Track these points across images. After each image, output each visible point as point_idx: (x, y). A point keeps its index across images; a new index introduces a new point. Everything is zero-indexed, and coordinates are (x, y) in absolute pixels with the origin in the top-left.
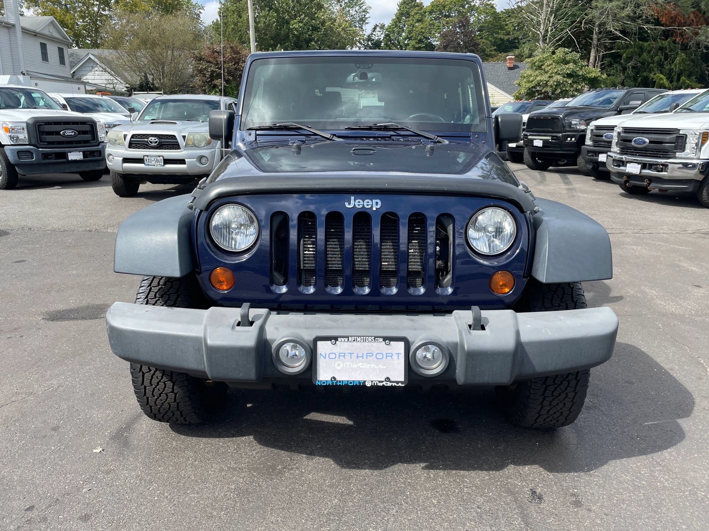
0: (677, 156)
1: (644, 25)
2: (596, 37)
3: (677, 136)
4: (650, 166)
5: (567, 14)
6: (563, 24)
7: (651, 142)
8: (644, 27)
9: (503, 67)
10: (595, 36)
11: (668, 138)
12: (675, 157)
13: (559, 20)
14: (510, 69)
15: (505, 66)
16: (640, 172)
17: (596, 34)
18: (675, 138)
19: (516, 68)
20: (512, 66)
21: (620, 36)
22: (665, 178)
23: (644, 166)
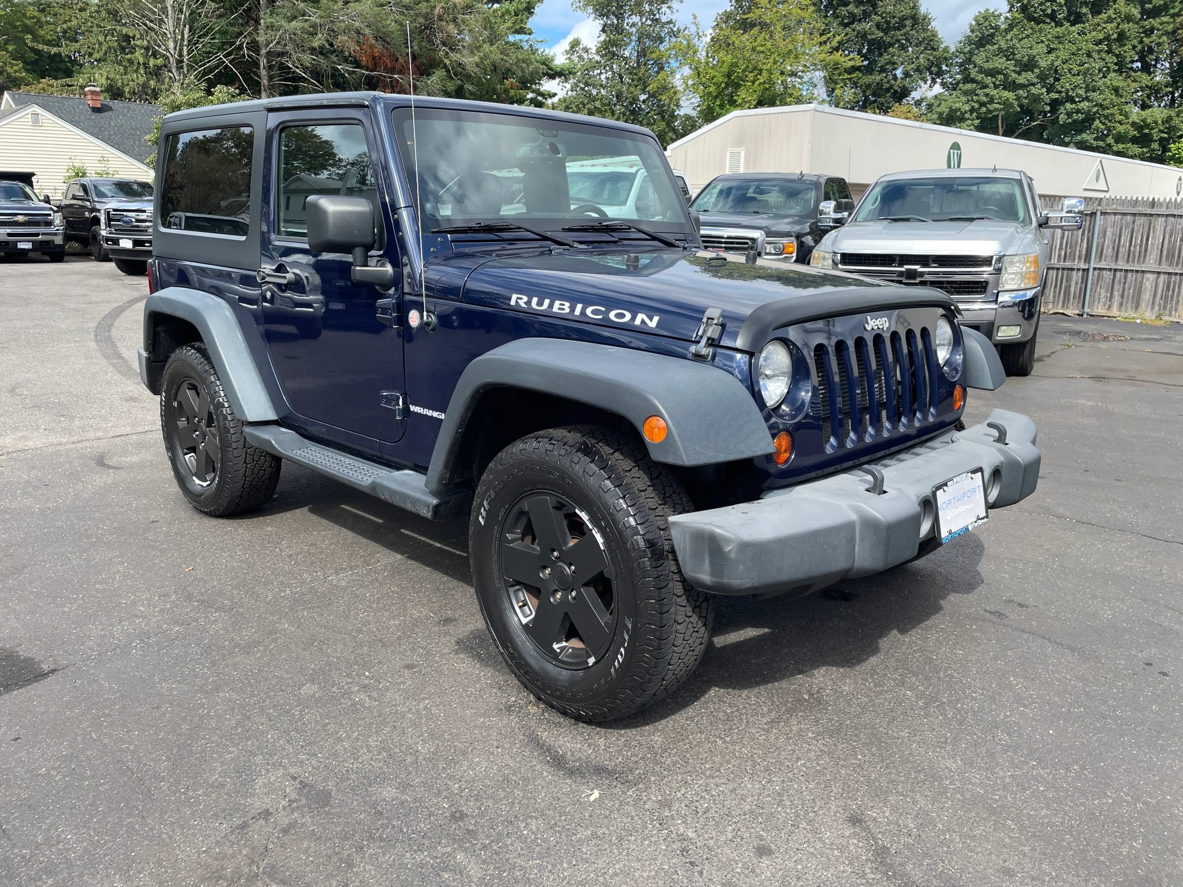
1: (340, 65)
2: (265, 73)
5: (211, 29)
6: (209, 45)
8: (339, 67)
9: (81, 107)
10: (263, 72)
13: (199, 37)
14: (95, 110)
15: (83, 104)
17: (264, 68)
19: (108, 111)
20: (99, 106)
21: (304, 77)
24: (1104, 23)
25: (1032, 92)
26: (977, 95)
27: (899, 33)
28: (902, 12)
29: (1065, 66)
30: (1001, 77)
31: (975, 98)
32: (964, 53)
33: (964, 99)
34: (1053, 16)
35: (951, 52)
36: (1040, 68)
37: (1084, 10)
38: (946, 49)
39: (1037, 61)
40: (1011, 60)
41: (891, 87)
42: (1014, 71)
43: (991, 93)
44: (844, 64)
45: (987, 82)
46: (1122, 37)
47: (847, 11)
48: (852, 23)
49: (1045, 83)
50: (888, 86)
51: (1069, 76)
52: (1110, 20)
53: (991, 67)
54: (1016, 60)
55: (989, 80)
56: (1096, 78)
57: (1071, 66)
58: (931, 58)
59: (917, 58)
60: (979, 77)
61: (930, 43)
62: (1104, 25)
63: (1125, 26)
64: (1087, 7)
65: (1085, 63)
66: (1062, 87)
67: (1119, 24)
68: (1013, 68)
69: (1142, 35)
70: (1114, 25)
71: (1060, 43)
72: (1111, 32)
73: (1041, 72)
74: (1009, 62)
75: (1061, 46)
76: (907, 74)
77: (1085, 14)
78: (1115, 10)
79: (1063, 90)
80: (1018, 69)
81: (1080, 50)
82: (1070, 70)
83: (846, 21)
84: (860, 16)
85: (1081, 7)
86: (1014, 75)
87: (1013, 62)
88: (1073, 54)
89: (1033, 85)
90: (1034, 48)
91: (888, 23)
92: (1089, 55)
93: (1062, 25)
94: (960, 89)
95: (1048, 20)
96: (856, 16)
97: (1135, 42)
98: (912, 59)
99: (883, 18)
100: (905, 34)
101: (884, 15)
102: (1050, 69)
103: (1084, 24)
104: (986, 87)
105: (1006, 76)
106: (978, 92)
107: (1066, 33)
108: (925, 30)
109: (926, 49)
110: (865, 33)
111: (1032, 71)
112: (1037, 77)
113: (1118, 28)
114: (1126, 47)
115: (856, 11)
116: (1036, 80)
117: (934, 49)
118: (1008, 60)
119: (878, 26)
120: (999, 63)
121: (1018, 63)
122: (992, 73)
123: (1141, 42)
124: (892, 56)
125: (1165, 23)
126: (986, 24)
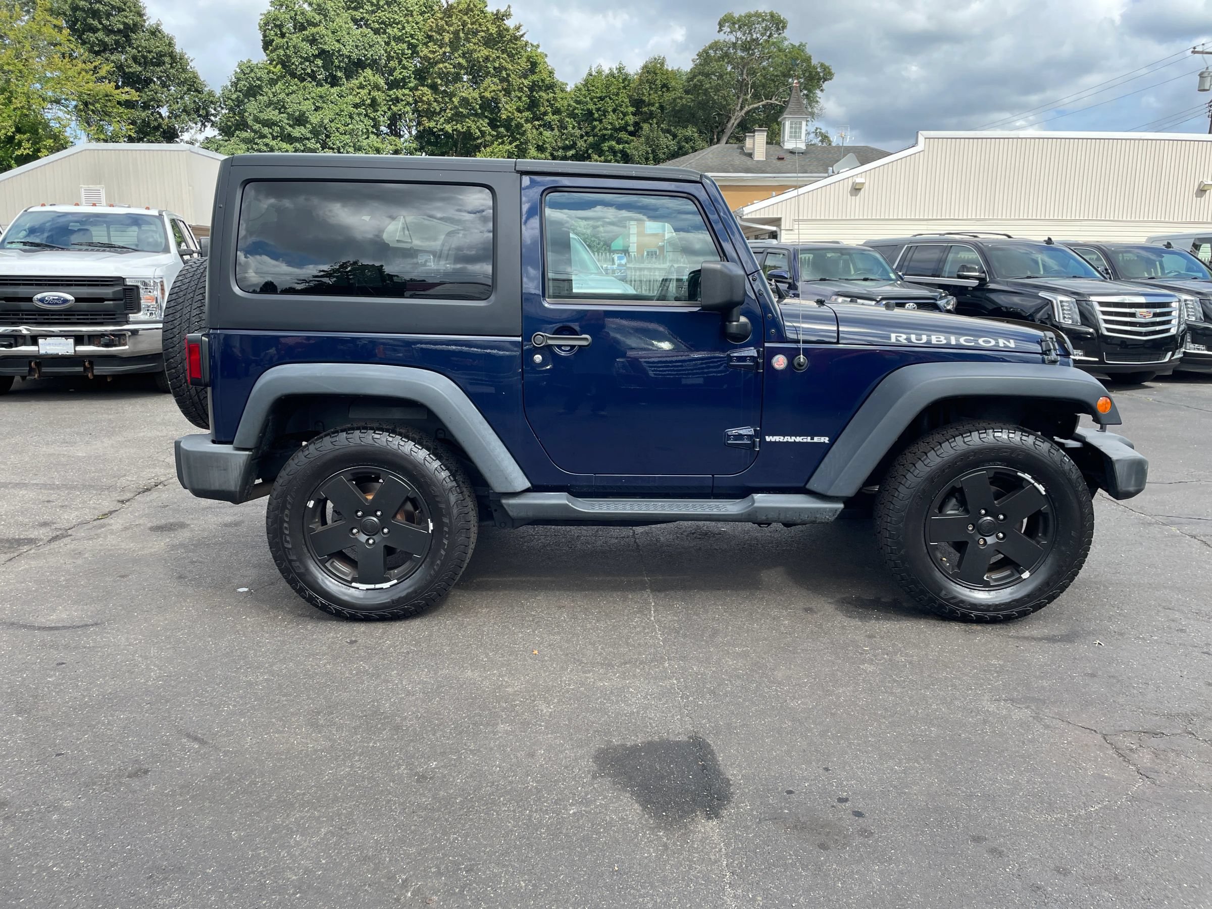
0: (131, 320)
3: (124, 289)
4: (92, 339)
7: (78, 300)
11: (108, 291)
12: (127, 322)
16: (75, 351)
18: (122, 291)
22: (124, 356)
23: (79, 339)
24: (358, 88)
25: (308, 146)
26: (256, 144)
27: (158, 69)
28: (158, 47)
29: (333, 125)
30: (277, 129)
31: (255, 147)
32: (231, 100)
33: (244, 146)
34: (313, 76)
35: (217, 96)
36: (311, 124)
37: (339, 74)
38: (211, 94)
39: (308, 117)
40: (282, 113)
41: (160, 125)
42: (288, 124)
43: (271, 144)
44: (117, 96)
45: (264, 132)
46: (374, 104)
47: (97, 38)
48: (104, 51)
49: (318, 139)
50: (156, 124)
51: (337, 134)
52: (361, 87)
53: (266, 118)
54: (288, 114)
55: (266, 130)
56: (360, 139)
57: (338, 126)
58: (197, 100)
59: (182, 98)
60: (257, 127)
61: (193, 85)
62: (358, 91)
63: (375, 93)
64: (341, 71)
65: (349, 124)
66: (334, 145)
67: (370, 91)
68: (286, 121)
69: (391, 103)
70: (366, 91)
71: (324, 102)
72: (365, 98)
73: (313, 127)
74: (282, 115)
75: (325, 106)
76: (173, 115)
77: (341, 78)
78: (364, 77)
79: (335, 146)
80: (291, 123)
81: (343, 111)
82: (337, 129)
83: (96, 49)
84: (112, 45)
85: (336, 71)
86: (290, 129)
87: (285, 115)
88: (337, 114)
89: (308, 139)
90: (302, 104)
91: (145, 57)
92: (351, 117)
93: (322, 86)
94: (237, 136)
95: (309, 79)
96: (108, 45)
97: (385, 108)
98: (177, 98)
99: (139, 52)
100: (165, 72)
101: (140, 49)
102: (320, 126)
103: (341, 87)
104: (264, 137)
105: (282, 128)
106: (259, 141)
107: (328, 93)
108: (184, 70)
109: (189, 90)
110: (121, 65)
111: (305, 127)
112: (311, 132)
113: (369, 94)
114: (379, 112)
115: (106, 39)
116: (309, 135)
117: (199, 92)
118: (280, 113)
119: (135, 59)
120: (272, 114)
121: (290, 116)
122: (269, 124)
123: (389, 109)
124: (156, 93)
125: (406, 95)
126: (252, 75)
